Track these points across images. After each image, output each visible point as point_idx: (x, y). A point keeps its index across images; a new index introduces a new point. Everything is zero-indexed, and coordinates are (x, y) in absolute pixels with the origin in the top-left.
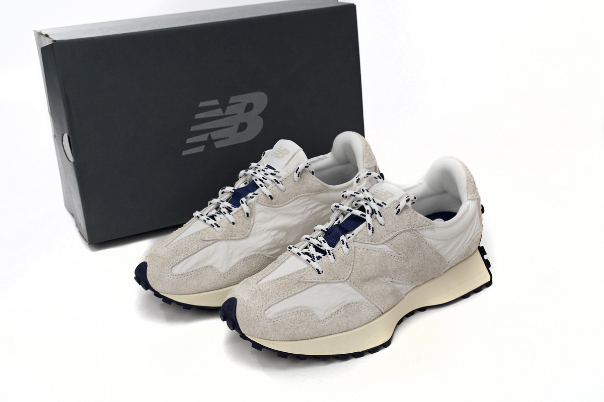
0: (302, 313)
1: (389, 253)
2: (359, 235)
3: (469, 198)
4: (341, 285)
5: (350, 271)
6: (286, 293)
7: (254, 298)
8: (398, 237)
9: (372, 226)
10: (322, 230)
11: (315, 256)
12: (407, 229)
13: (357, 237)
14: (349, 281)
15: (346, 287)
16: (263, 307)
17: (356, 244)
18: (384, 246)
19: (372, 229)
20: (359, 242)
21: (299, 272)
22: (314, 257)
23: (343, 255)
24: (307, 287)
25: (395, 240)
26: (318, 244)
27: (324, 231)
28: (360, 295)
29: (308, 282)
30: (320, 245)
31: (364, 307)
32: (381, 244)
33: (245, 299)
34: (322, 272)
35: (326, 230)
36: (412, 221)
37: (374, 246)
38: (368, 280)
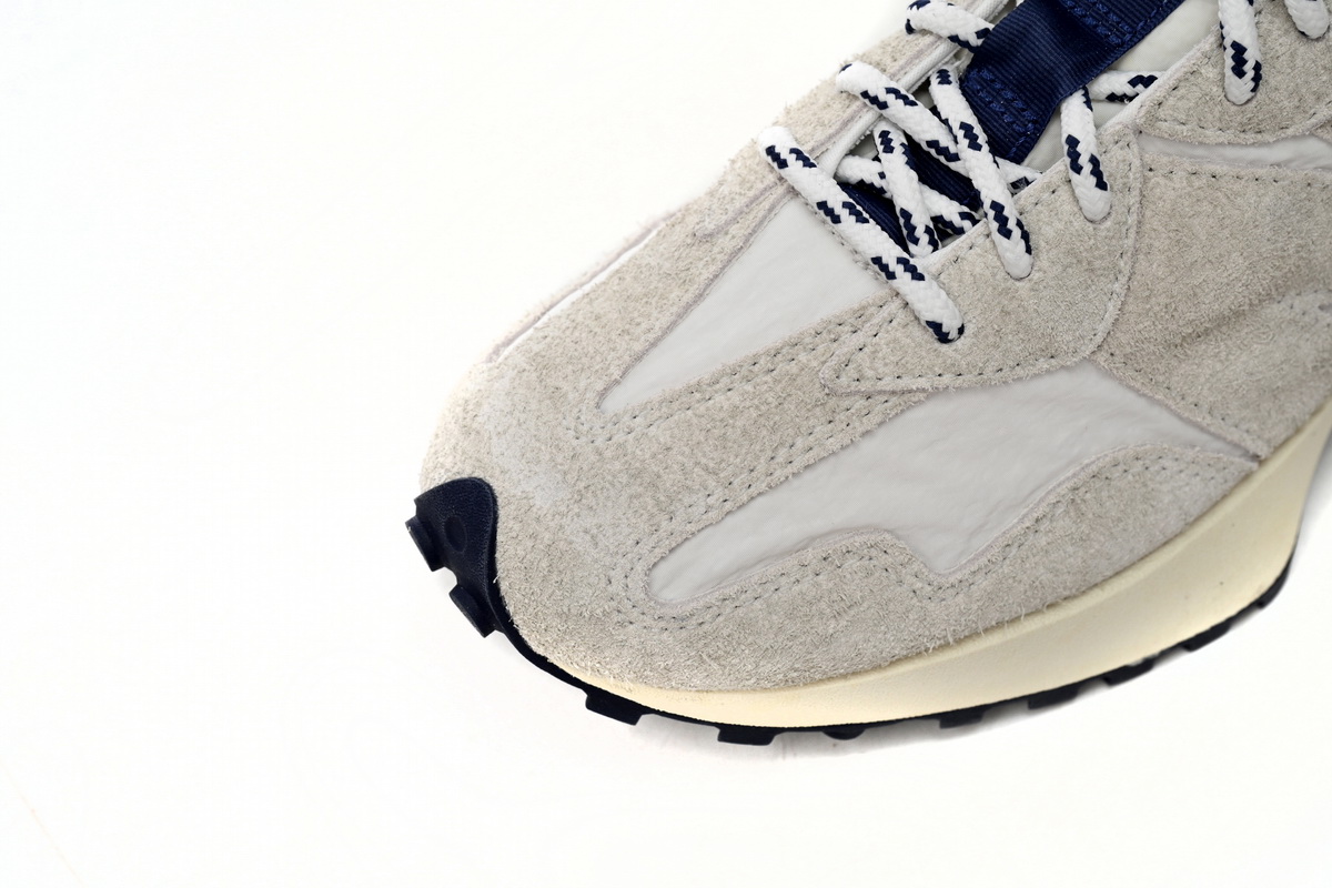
0: (852, 563)
2: (1171, 101)
4: (1062, 381)
5: (1112, 309)
6: (761, 467)
7: (589, 500)
9: (1251, 57)
10: (954, 39)
11: (921, 222)
13: (1161, 113)
14: (1101, 358)
15: (1093, 385)
16: (644, 548)
17: (1154, 151)
19: (1250, 74)
20: (1172, 138)
21: (831, 330)
22: (912, 229)
23: (1078, 223)
24: (875, 418)
26: (933, 144)
27: (965, 44)
28: (1156, 411)
29: (881, 392)
30: (944, 151)
31: (1175, 467)
32: (1294, 137)
33: (541, 502)
34: (961, 331)
35: (975, 42)
37: (1253, 153)
38: (1200, 335)
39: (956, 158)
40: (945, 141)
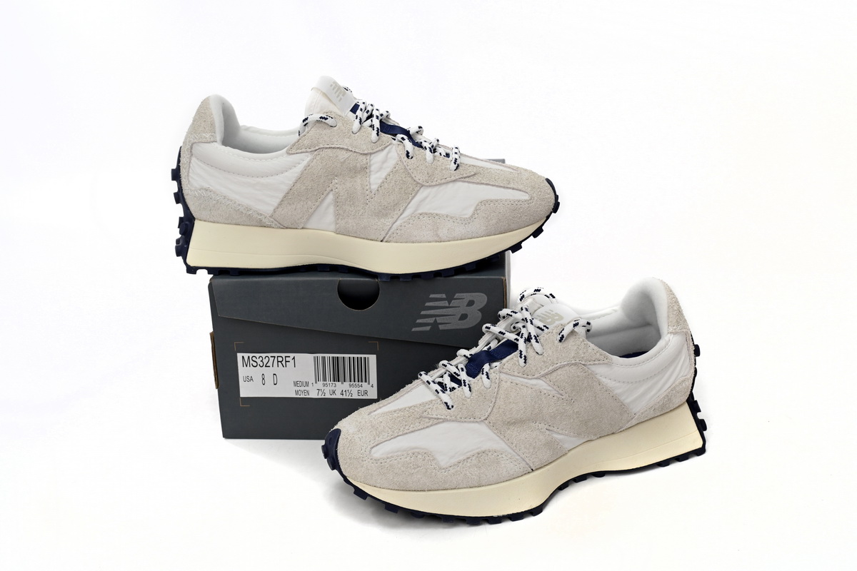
0: (420, 456)
1: (545, 391)
2: (507, 364)
3: (671, 330)
4: (476, 426)
5: (490, 410)
6: (402, 429)
7: (361, 431)
8: (559, 372)
9: (524, 353)
10: (465, 356)
11: (448, 386)
12: (573, 362)
13: (504, 367)
14: (486, 422)
15: (483, 428)
16: (371, 443)
17: (503, 376)
18: (540, 382)
19: (524, 358)
20: (506, 374)
21: (423, 404)
22: (446, 387)
23: (483, 387)
24: (430, 423)
25: (554, 374)
26: (455, 373)
27: (467, 357)
28: (501, 441)
29: (432, 418)
30: (457, 375)
31: (505, 458)
32: (536, 378)
33: (351, 431)
34: (452, 407)
35: (469, 357)
36: (581, 352)
37: (526, 380)
38: (514, 423)
39: (459, 375)
40: (457, 372)
